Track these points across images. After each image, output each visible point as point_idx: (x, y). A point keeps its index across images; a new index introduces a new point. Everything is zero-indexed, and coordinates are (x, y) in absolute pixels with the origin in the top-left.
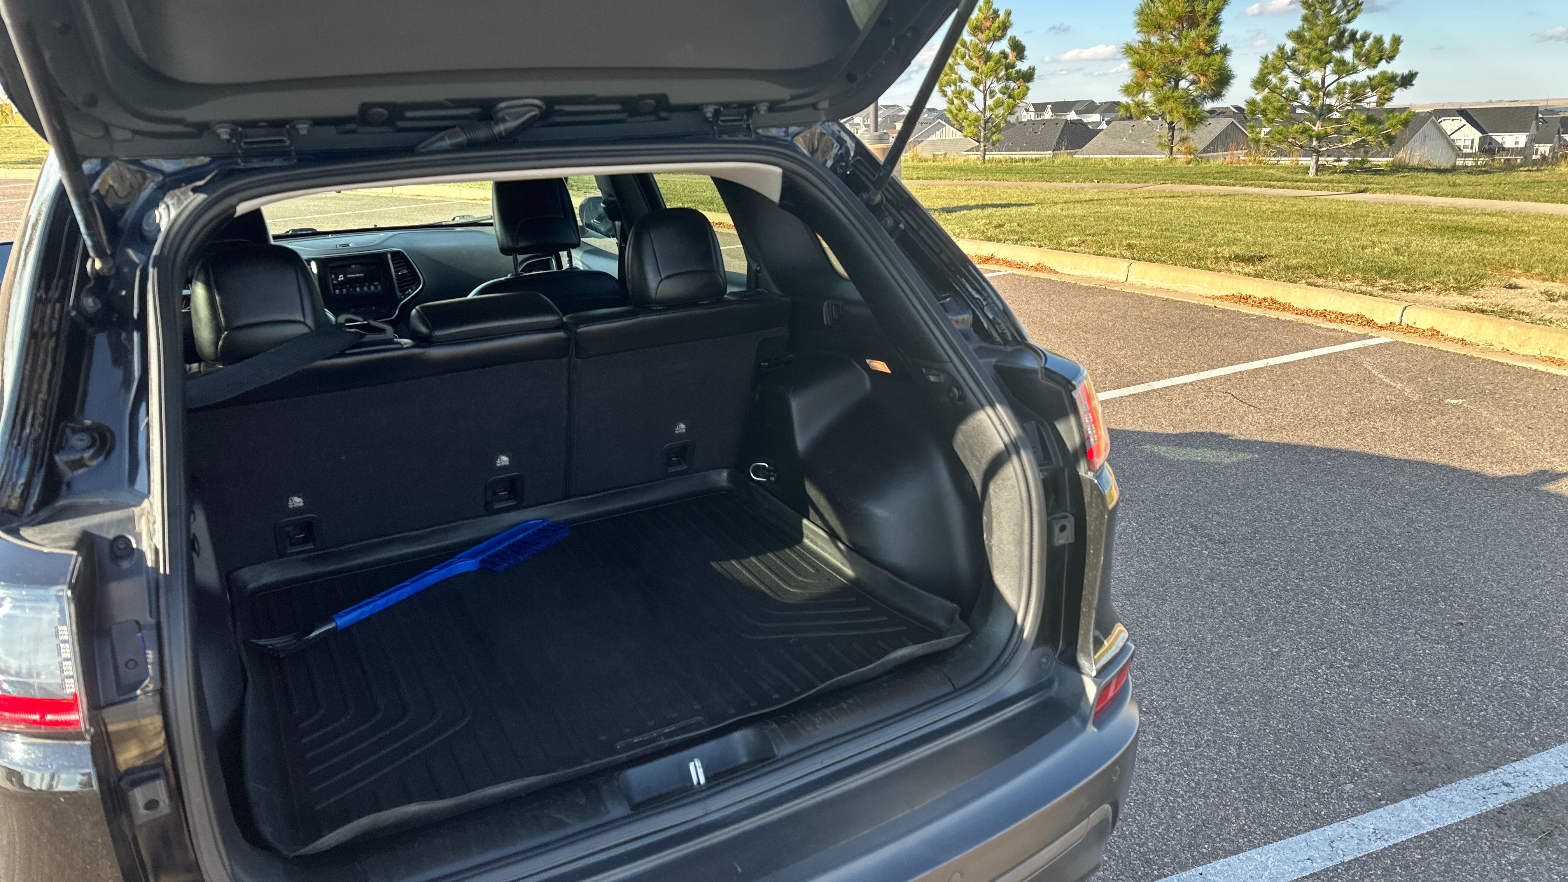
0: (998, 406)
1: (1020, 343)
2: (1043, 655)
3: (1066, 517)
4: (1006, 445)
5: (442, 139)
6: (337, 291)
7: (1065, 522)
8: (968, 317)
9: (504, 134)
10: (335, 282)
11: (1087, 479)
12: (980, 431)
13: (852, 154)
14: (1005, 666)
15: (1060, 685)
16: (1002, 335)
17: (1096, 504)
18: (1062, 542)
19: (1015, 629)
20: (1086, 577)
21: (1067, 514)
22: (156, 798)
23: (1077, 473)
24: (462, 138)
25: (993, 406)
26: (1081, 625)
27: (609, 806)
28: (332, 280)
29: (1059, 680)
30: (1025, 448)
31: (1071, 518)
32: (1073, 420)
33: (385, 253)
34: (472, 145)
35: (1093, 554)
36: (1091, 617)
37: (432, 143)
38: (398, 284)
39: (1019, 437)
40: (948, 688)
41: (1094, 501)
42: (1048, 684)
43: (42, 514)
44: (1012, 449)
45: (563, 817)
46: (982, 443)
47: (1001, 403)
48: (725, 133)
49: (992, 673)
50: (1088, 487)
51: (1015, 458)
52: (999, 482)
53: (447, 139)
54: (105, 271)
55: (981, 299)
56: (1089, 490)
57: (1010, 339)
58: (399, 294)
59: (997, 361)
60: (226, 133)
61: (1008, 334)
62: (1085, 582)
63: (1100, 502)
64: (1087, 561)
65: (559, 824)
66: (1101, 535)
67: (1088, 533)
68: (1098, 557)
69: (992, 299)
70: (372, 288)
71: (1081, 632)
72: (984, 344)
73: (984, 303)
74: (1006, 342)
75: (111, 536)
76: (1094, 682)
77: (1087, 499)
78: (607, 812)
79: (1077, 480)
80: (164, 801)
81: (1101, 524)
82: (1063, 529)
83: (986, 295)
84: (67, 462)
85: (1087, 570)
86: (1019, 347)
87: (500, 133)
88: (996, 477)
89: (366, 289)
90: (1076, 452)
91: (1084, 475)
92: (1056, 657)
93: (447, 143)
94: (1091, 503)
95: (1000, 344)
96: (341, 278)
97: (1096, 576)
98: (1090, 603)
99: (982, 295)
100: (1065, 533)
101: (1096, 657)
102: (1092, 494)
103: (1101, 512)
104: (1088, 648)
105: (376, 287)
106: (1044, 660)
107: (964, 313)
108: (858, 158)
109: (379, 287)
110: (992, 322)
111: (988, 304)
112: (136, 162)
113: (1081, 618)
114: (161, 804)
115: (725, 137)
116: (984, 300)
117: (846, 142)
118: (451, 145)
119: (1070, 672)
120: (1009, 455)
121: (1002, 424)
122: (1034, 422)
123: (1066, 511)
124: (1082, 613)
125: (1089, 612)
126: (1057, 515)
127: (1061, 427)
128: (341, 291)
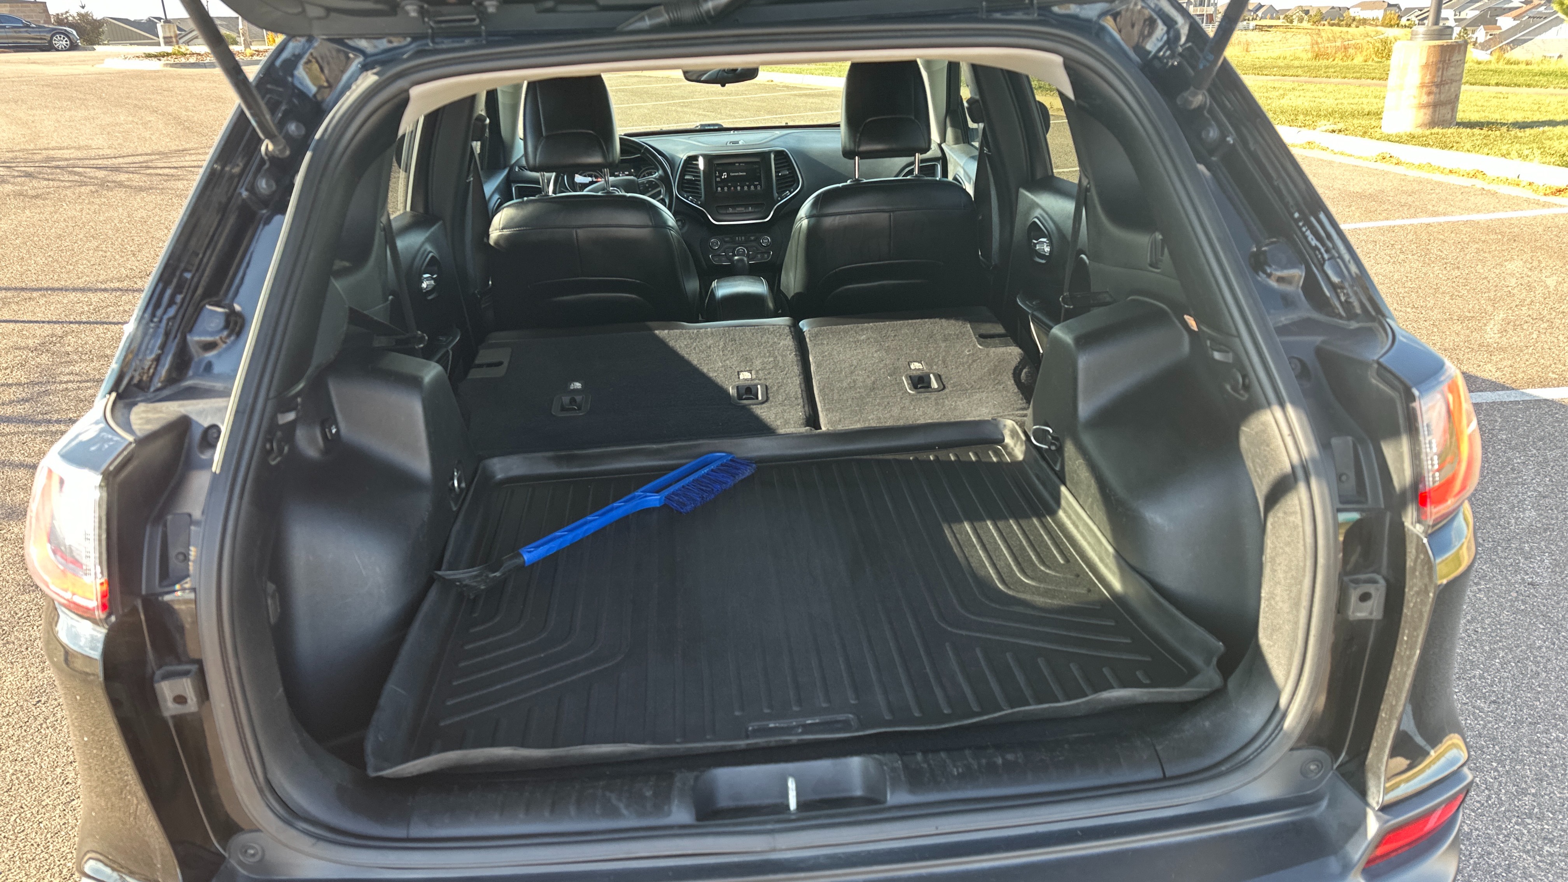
0: (1290, 409)
1: (1373, 319)
2: (1314, 760)
3: (1374, 582)
4: (1293, 467)
5: (642, 19)
6: (719, 189)
7: (1371, 588)
8: (1298, 273)
9: (713, 13)
10: (718, 179)
11: (1413, 534)
12: (1263, 440)
13: (1183, 39)
14: (1246, 763)
15: (1329, 805)
16: (1347, 305)
17: (1421, 574)
18: (1361, 615)
19: (1276, 713)
20: (1393, 671)
21: (1379, 578)
22: (183, 694)
23: (1402, 524)
24: (664, 18)
25: (1282, 405)
26: (1375, 734)
27: (674, 808)
28: (716, 177)
29: (1330, 800)
30: (1318, 475)
31: (1382, 583)
32: (1405, 443)
33: (769, 153)
34: (676, 25)
35: (1407, 642)
36: (1390, 729)
37: (631, 24)
38: (777, 185)
39: (1314, 460)
40: (1153, 773)
41: (1419, 567)
42: (1311, 801)
43: (166, 392)
44: (1300, 473)
45: (621, 806)
46: (1265, 456)
47: (1293, 403)
48: (997, 11)
49: (1223, 768)
50: (1414, 545)
51: (1302, 487)
52: (1280, 515)
53: (647, 19)
54: (277, 152)
55: (1323, 250)
56: (1414, 551)
57: (1359, 311)
58: (776, 195)
59: (1323, 342)
60: (414, 10)
61: (1356, 304)
62: (1391, 677)
63: (1426, 572)
64: (1398, 650)
65: (612, 812)
66: (1421, 620)
67: (1405, 611)
68: (1412, 648)
69: (1338, 252)
70: (752, 188)
71: (1374, 744)
72: (1316, 315)
73: (1326, 256)
74: (1351, 315)
75: (206, 424)
76: (1378, 817)
77: (1409, 563)
78: (669, 814)
79: (1399, 535)
80: (192, 700)
81: (1423, 603)
82: (1365, 597)
83: (1330, 245)
84: (198, 342)
85: (1395, 662)
86: (1369, 324)
87: (708, 12)
88: (1278, 506)
89: (746, 188)
90: (1404, 492)
91: (1411, 527)
92: (1335, 766)
93: (647, 23)
94: (1414, 569)
95: (1341, 317)
96: (725, 175)
97: (1406, 674)
98: (1393, 708)
99: (1323, 244)
100: (1369, 603)
101: (1388, 785)
102: (1417, 557)
103: (1426, 586)
104: (1379, 769)
105: (755, 186)
106: (1313, 767)
107: (1293, 267)
108: (1189, 44)
109: (759, 187)
110: (1334, 287)
111: (1332, 258)
112: (340, 41)
113: (1378, 726)
114: (189, 701)
115: (998, 15)
116: (1327, 251)
117: (1176, 23)
118: (650, 26)
119: (1348, 795)
120: (1296, 480)
121: (1292, 434)
122: (1350, 439)
123: (1378, 573)
124: (1379, 719)
125: (1390, 720)
126: (1362, 577)
127: (1388, 450)
128: (722, 189)
